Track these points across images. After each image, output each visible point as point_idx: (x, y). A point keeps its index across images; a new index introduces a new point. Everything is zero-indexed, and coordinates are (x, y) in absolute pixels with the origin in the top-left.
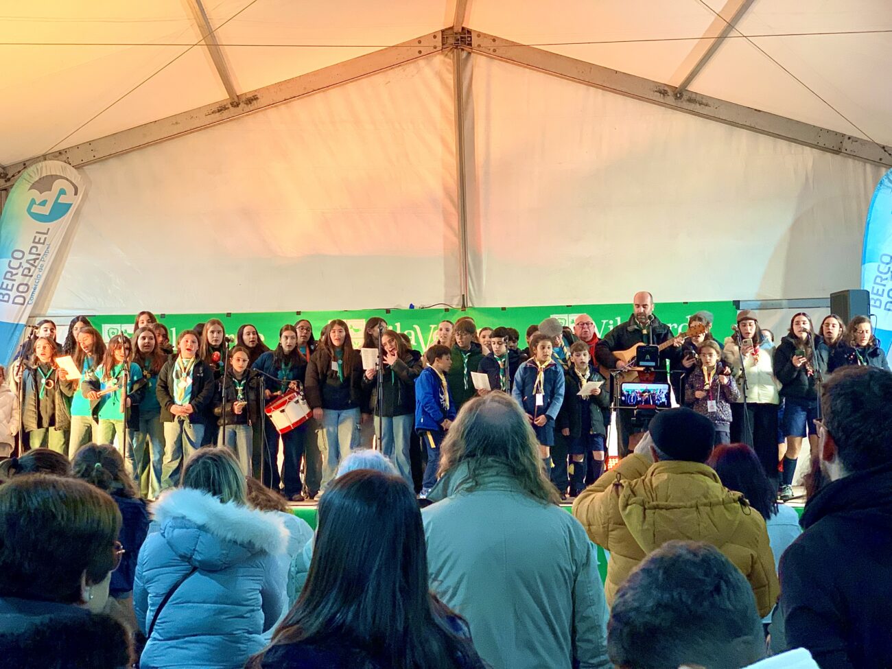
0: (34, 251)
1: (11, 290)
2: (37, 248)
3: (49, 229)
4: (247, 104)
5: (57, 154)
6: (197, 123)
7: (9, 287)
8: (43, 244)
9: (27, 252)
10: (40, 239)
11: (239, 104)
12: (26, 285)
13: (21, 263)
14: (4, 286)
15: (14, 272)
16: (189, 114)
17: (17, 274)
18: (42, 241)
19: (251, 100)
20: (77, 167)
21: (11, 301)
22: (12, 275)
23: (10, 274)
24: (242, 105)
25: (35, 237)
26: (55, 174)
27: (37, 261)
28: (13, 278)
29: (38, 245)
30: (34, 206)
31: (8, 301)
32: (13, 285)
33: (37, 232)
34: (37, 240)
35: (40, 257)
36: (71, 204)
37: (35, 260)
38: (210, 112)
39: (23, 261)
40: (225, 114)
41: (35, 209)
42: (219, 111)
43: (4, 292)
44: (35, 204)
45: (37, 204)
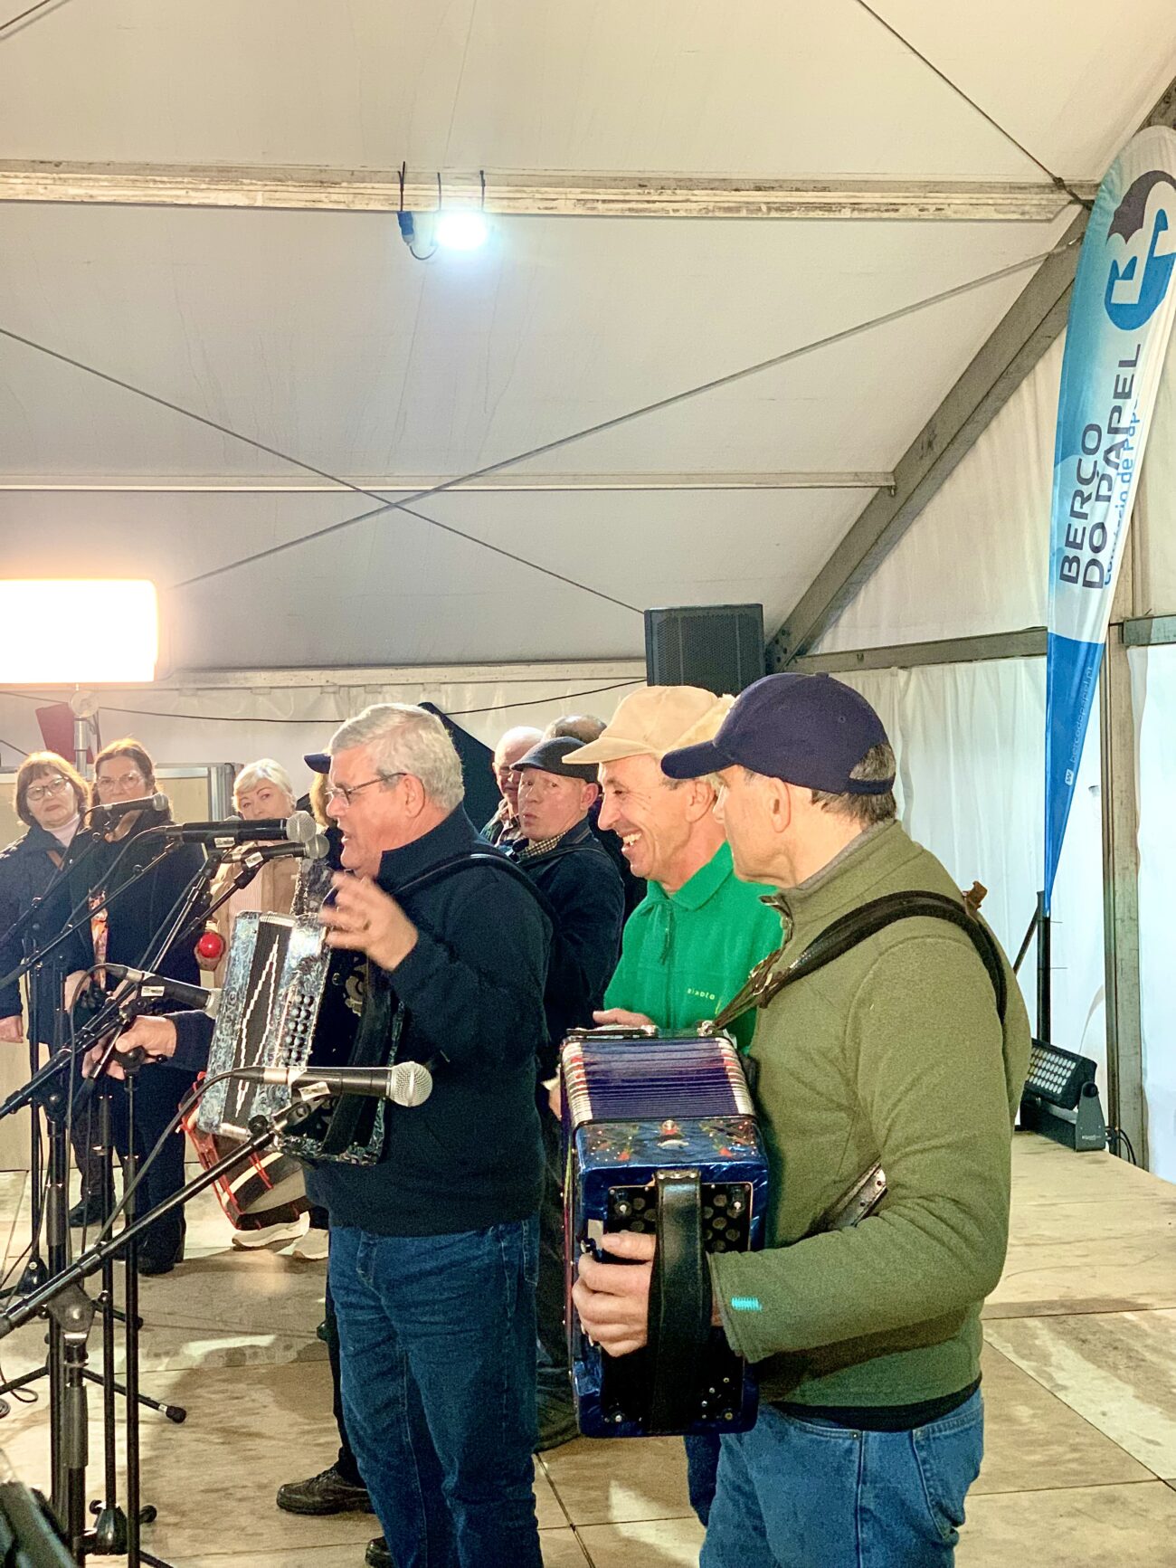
1: (1080, 547)
2: (1118, 409)
3: (1139, 346)
7: (1079, 541)
8: (1127, 395)
10: (1125, 380)
13: (1096, 462)
14: (1071, 539)
15: (1086, 490)
17: (1089, 497)
18: (1127, 390)
21: (1081, 579)
22: (1085, 500)
25: (1118, 376)
28: (1086, 509)
30: (1118, 283)
31: (1074, 580)
32: (1084, 529)
33: (1123, 364)
34: (1120, 390)
39: (1100, 455)
41: (1119, 292)
43: (1071, 552)
44: (1117, 278)
45: (1121, 271)
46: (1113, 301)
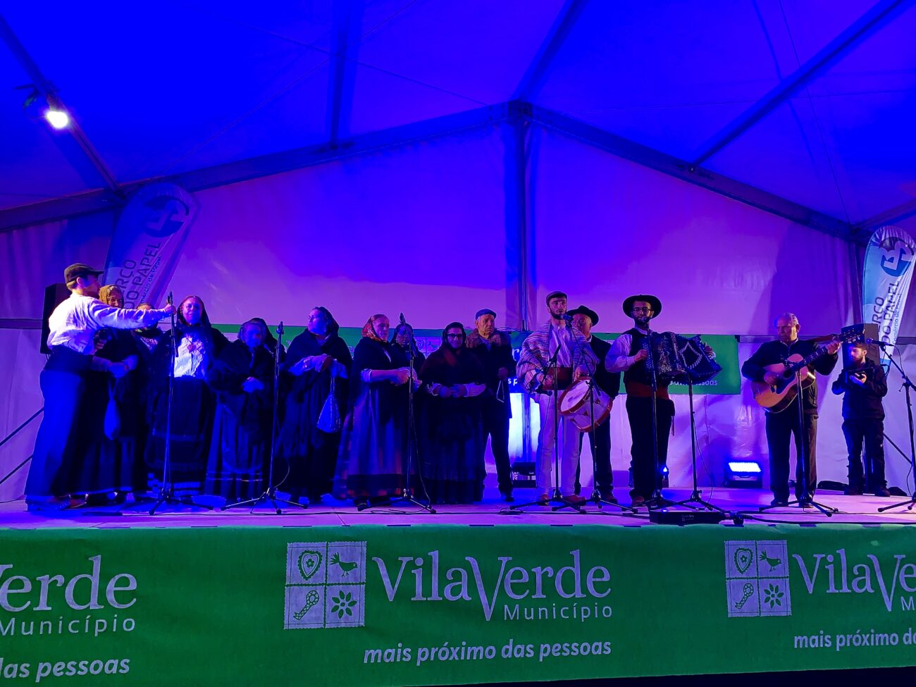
0: (145, 262)
2: (148, 259)
3: (160, 243)
4: (344, 148)
9: (138, 262)
11: (338, 147)
12: (136, 292)
17: (127, 282)
18: (153, 254)
20: (190, 191)
23: (121, 282)
24: (341, 148)
26: (168, 195)
27: (148, 272)
29: (150, 258)
33: (149, 246)
35: (151, 268)
36: (183, 223)
37: (145, 270)
39: (134, 270)
42: (319, 152)
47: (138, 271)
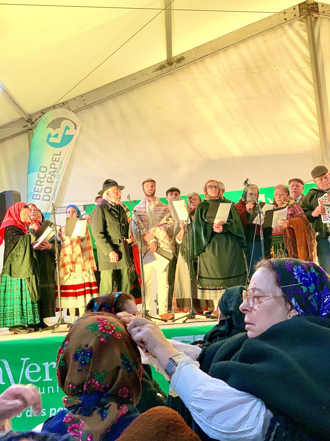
0: (53, 166)
1: (41, 192)
2: (54, 164)
3: (61, 152)
4: (178, 63)
5: (62, 104)
6: (147, 78)
7: (40, 190)
9: (48, 167)
10: (56, 158)
11: (173, 63)
12: (50, 188)
13: (45, 175)
14: (36, 190)
15: (42, 180)
16: (142, 73)
18: (57, 160)
19: (180, 59)
20: (75, 112)
21: (41, 199)
22: (41, 182)
23: (39, 182)
24: (175, 64)
25: (53, 157)
26: (62, 117)
27: (55, 173)
28: (42, 184)
29: (55, 162)
31: (39, 199)
32: (42, 189)
33: (54, 155)
34: (54, 159)
35: (57, 170)
36: (74, 135)
38: (155, 70)
40: (165, 70)
41: (52, 140)
42: (160, 69)
43: (36, 193)
44: (51, 137)
45: (52, 136)
46: (49, 141)
47: (49, 173)
